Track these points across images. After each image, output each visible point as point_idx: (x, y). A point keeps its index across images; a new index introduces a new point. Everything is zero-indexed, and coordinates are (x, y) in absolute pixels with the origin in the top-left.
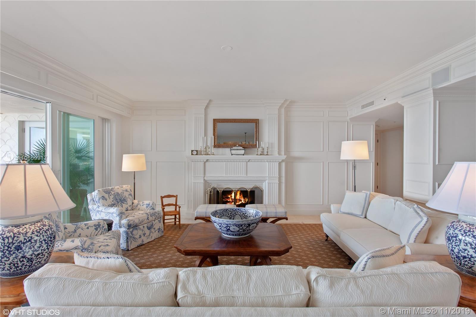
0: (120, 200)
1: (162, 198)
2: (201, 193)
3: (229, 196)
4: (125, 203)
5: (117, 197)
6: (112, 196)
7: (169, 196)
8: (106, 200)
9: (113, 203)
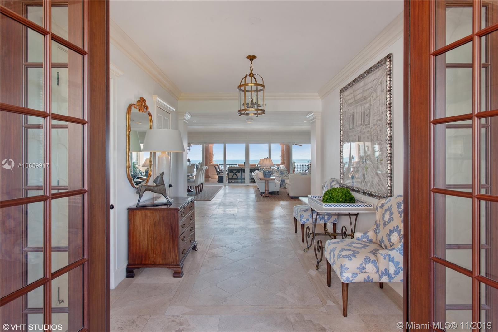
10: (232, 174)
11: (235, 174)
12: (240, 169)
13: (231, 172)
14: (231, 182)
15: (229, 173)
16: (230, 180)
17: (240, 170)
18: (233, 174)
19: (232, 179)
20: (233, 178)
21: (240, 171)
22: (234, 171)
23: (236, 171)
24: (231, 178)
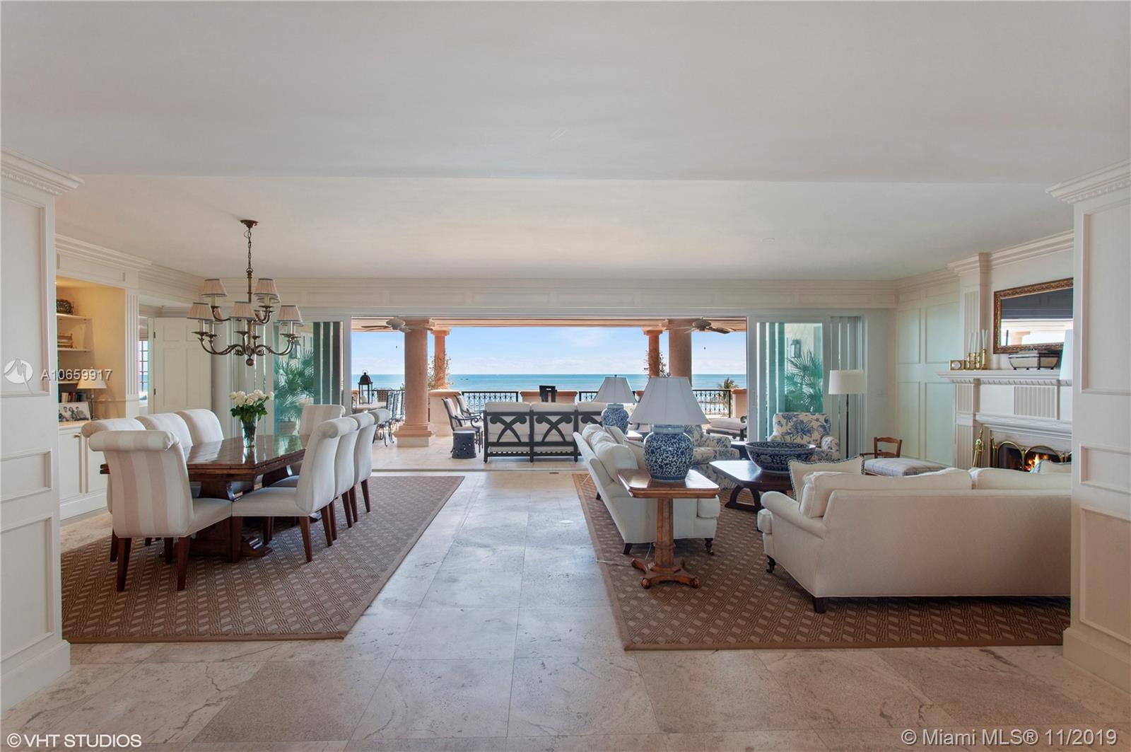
0: (802, 430)
1: (877, 440)
2: (969, 444)
3: (1030, 462)
4: (809, 435)
5: (798, 425)
6: (792, 424)
7: (888, 440)
8: (782, 426)
9: (789, 431)
10: (500, 427)
11: (508, 426)
12: (527, 410)
13: (493, 422)
14: (497, 455)
15: (490, 425)
16: (491, 449)
17: (526, 414)
18: (502, 427)
19: (498, 444)
20: (501, 441)
21: (528, 418)
22: (505, 418)
23: (514, 417)
24: (495, 441)
